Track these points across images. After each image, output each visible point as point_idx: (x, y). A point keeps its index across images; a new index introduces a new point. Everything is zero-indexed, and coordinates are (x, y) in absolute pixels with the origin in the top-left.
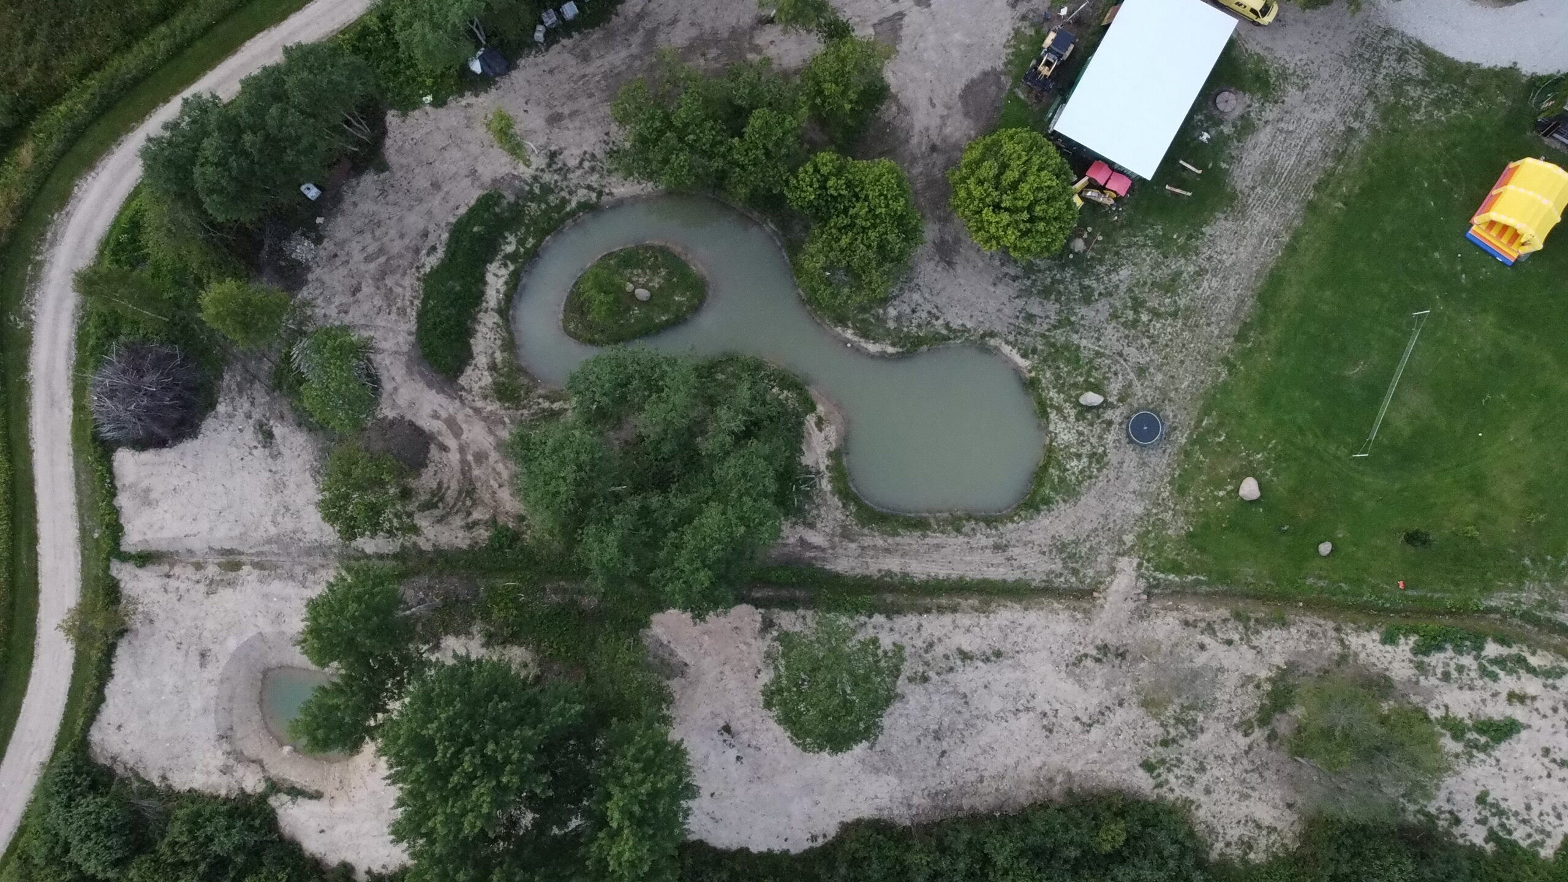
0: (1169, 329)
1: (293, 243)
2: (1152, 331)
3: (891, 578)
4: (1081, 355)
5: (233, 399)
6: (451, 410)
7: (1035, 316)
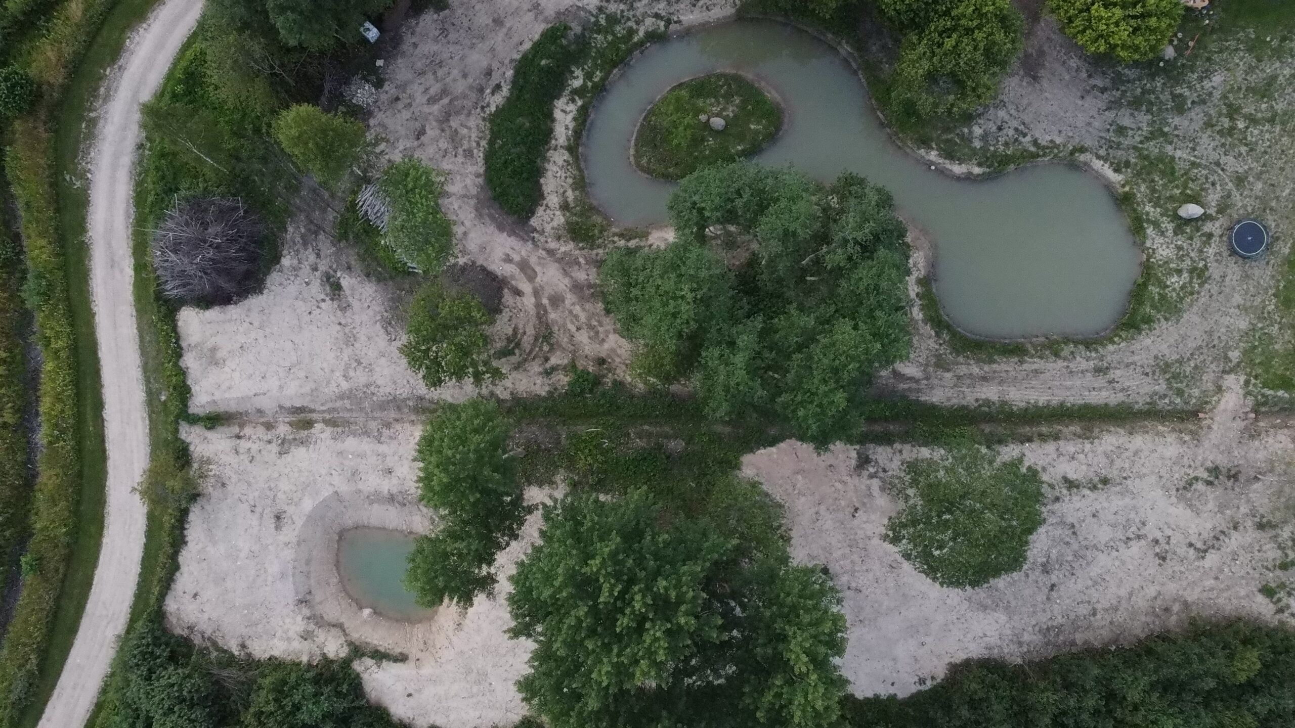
0: (1267, 136)
1: (353, 88)
2: (1249, 138)
3: (989, 407)
4: (1177, 167)
5: (298, 251)
6: (523, 253)
7: (1126, 128)
